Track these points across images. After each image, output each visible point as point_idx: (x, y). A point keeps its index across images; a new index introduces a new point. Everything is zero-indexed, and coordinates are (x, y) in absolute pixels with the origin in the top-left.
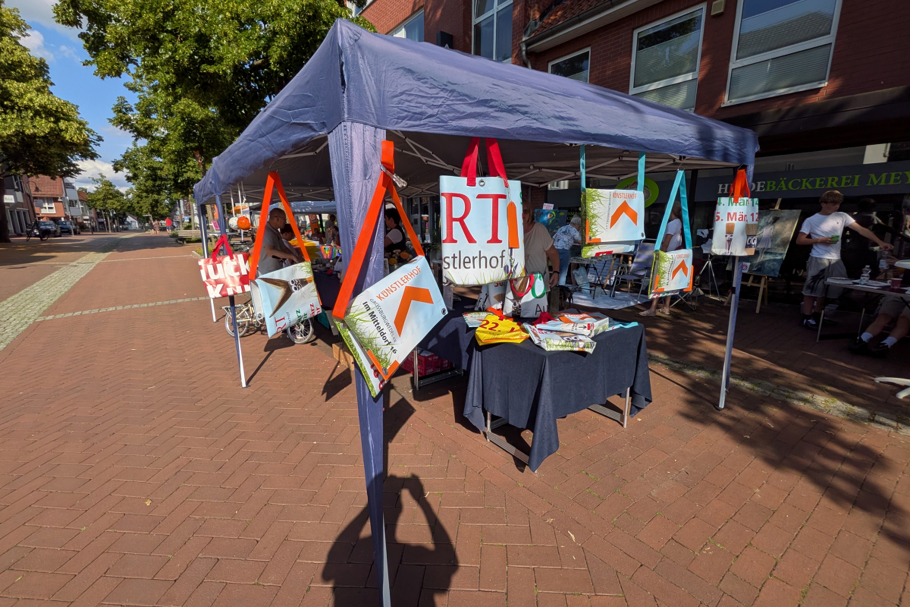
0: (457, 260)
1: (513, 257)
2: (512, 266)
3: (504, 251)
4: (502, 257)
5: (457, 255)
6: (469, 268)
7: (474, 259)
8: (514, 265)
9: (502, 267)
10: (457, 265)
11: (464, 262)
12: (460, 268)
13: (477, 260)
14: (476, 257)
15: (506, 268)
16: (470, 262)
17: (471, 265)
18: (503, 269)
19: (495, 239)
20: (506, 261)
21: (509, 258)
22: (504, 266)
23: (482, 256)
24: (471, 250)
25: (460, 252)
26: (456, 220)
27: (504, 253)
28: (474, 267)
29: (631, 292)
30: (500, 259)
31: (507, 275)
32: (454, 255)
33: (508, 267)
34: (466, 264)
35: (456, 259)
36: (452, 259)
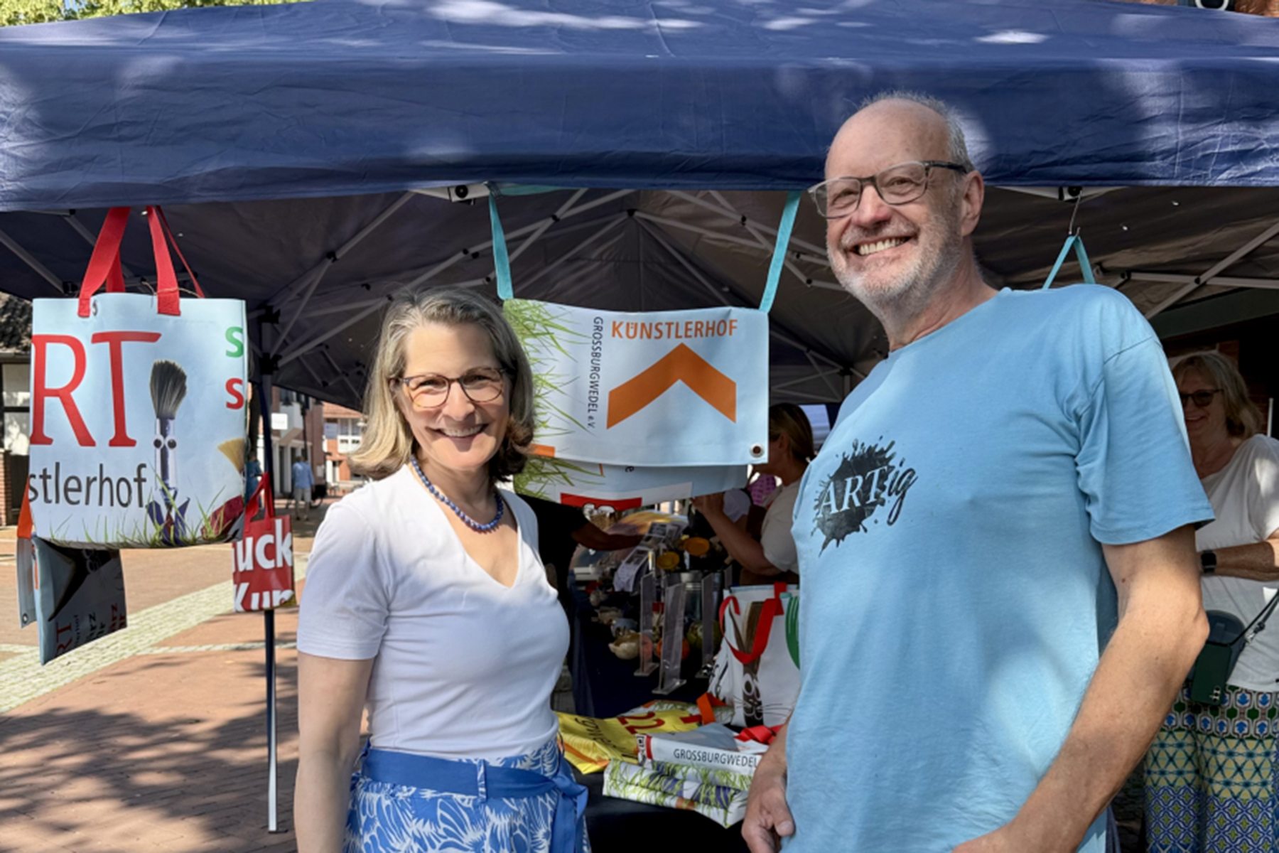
0: (51, 483)
1: (171, 482)
2: (169, 507)
3: (142, 466)
4: (140, 480)
5: (51, 472)
6: (78, 502)
7: (89, 482)
8: (178, 503)
9: (141, 505)
10: (52, 496)
11: (67, 490)
12: (57, 501)
13: (95, 486)
14: (95, 479)
15: (153, 509)
16: (79, 490)
17: (81, 496)
18: (144, 510)
19: (121, 439)
20: (152, 491)
21: (160, 485)
22: (145, 503)
23: (104, 477)
24: (83, 463)
25: (58, 465)
26: (54, 393)
27: (143, 470)
28: (87, 503)
30: (134, 486)
31: (161, 527)
32: (45, 471)
33: (158, 506)
34: (70, 494)
35: (48, 481)
36: (41, 481)
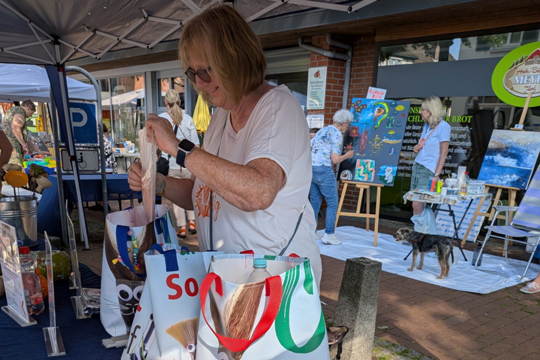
29: (509, 256)
